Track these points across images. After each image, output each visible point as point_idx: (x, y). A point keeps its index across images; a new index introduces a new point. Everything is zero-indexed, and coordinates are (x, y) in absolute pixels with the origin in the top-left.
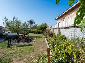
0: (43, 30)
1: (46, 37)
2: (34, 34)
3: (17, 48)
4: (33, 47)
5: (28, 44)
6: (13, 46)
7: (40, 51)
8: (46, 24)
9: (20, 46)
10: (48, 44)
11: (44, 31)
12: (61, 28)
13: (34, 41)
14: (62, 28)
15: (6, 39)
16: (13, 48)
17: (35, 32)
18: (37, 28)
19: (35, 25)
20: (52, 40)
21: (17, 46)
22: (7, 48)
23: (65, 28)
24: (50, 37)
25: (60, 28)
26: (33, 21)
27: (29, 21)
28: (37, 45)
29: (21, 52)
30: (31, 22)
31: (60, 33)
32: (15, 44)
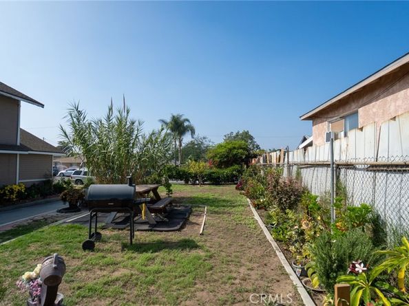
0: (236, 167)
1: (258, 207)
2: (194, 184)
3: (130, 254)
4: (202, 253)
5: (174, 237)
6: (105, 242)
7: (244, 280)
8: (247, 136)
9: (140, 248)
10: (274, 245)
11: (240, 172)
12: (349, 166)
13: (202, 221)
14: (355, 168)
15: (67, 205)
16: (110, 257)
17: (195, 177)
18: (209, 155)
19: (192, 143)
20: (304, 227)
21: (124, 247)
22: (81, 253)
23: (375, 168)
24: (283, 210)
25: (337, 168)
26: (186, 124)
27: (168, 120)
28: (220, 245)
29: (151, 277)
30: (178, 126)
31: (339, 189)
32: (116, 232)
